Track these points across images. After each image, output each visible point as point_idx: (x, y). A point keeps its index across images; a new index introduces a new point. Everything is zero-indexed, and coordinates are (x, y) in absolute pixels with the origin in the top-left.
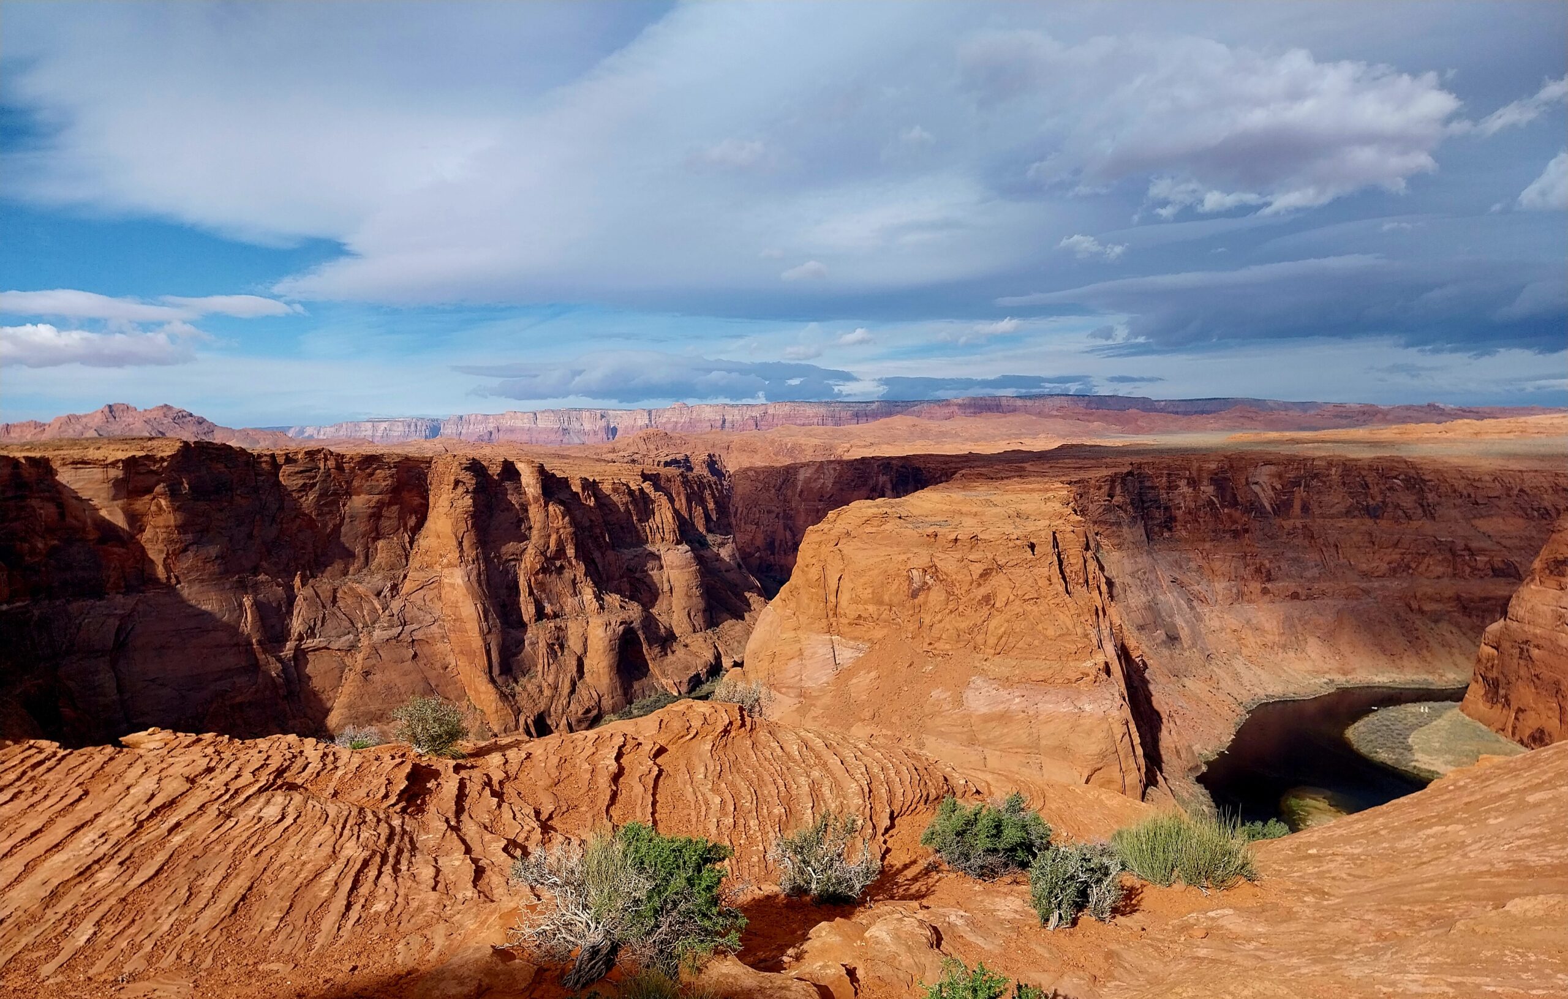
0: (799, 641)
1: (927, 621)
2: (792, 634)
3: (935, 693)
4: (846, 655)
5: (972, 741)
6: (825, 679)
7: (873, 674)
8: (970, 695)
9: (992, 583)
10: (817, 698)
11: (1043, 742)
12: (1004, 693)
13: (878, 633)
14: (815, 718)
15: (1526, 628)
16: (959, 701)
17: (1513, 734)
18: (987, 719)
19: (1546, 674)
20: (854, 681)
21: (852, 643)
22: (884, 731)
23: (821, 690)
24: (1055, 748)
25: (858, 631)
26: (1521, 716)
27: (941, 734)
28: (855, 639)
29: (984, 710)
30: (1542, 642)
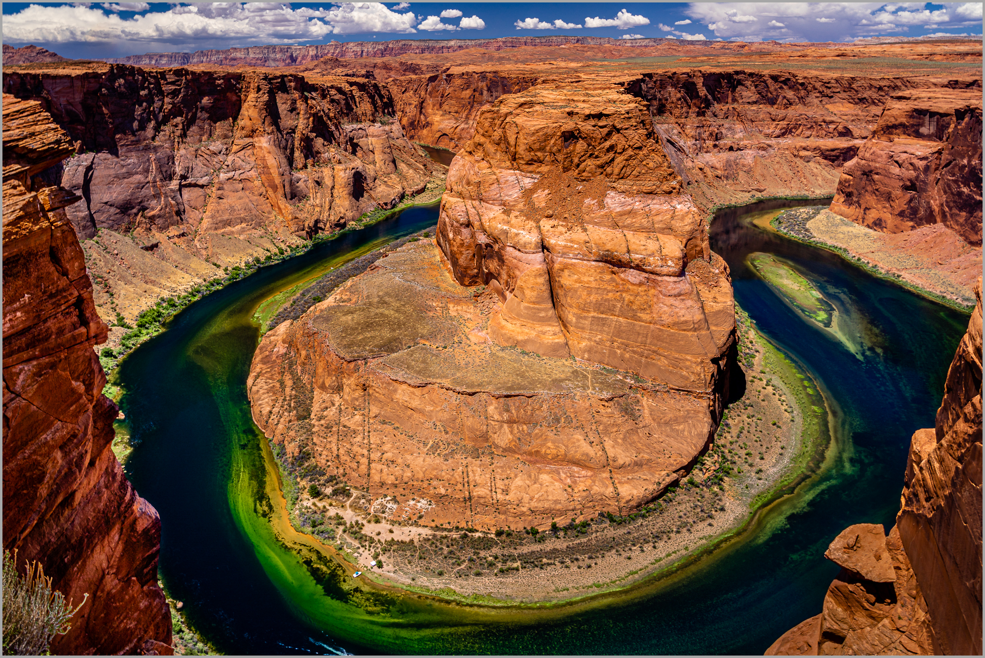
0: (495, 174)
1: (576, 160)
2: (489, 170)
3: (587, 201)
4: (527, 182)
5: (615, 226)
6: (516, 195)
7: (547, 192)
8: (608, 200)
9: (614, 138)
10: (514, 206)
11: (656, 226)
12: (629, 200)
13: (544, 169)
14: (516, 217)
15: (870, 163)
16: (601, 205)
17: (863, 222)
18: (621, 214)
19: (883, 189)
20: (535, 195)
21: (528, 175)
22: (561, 223)
23: (515, 201)
24: (664, 229)
25: (531, 168)
26: (867, 212)
27: (596, 224)
28: (531, 172)
29: (618, 210)
30: (879, 171)
